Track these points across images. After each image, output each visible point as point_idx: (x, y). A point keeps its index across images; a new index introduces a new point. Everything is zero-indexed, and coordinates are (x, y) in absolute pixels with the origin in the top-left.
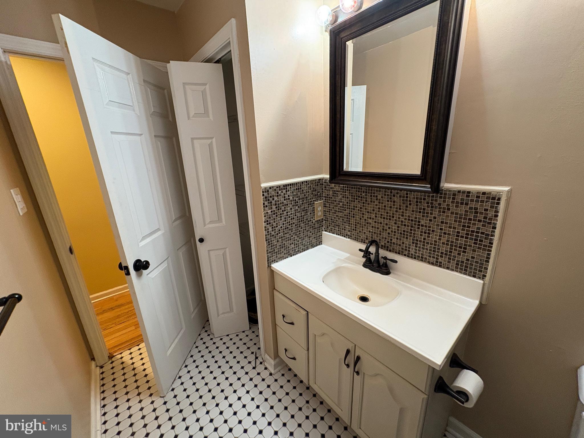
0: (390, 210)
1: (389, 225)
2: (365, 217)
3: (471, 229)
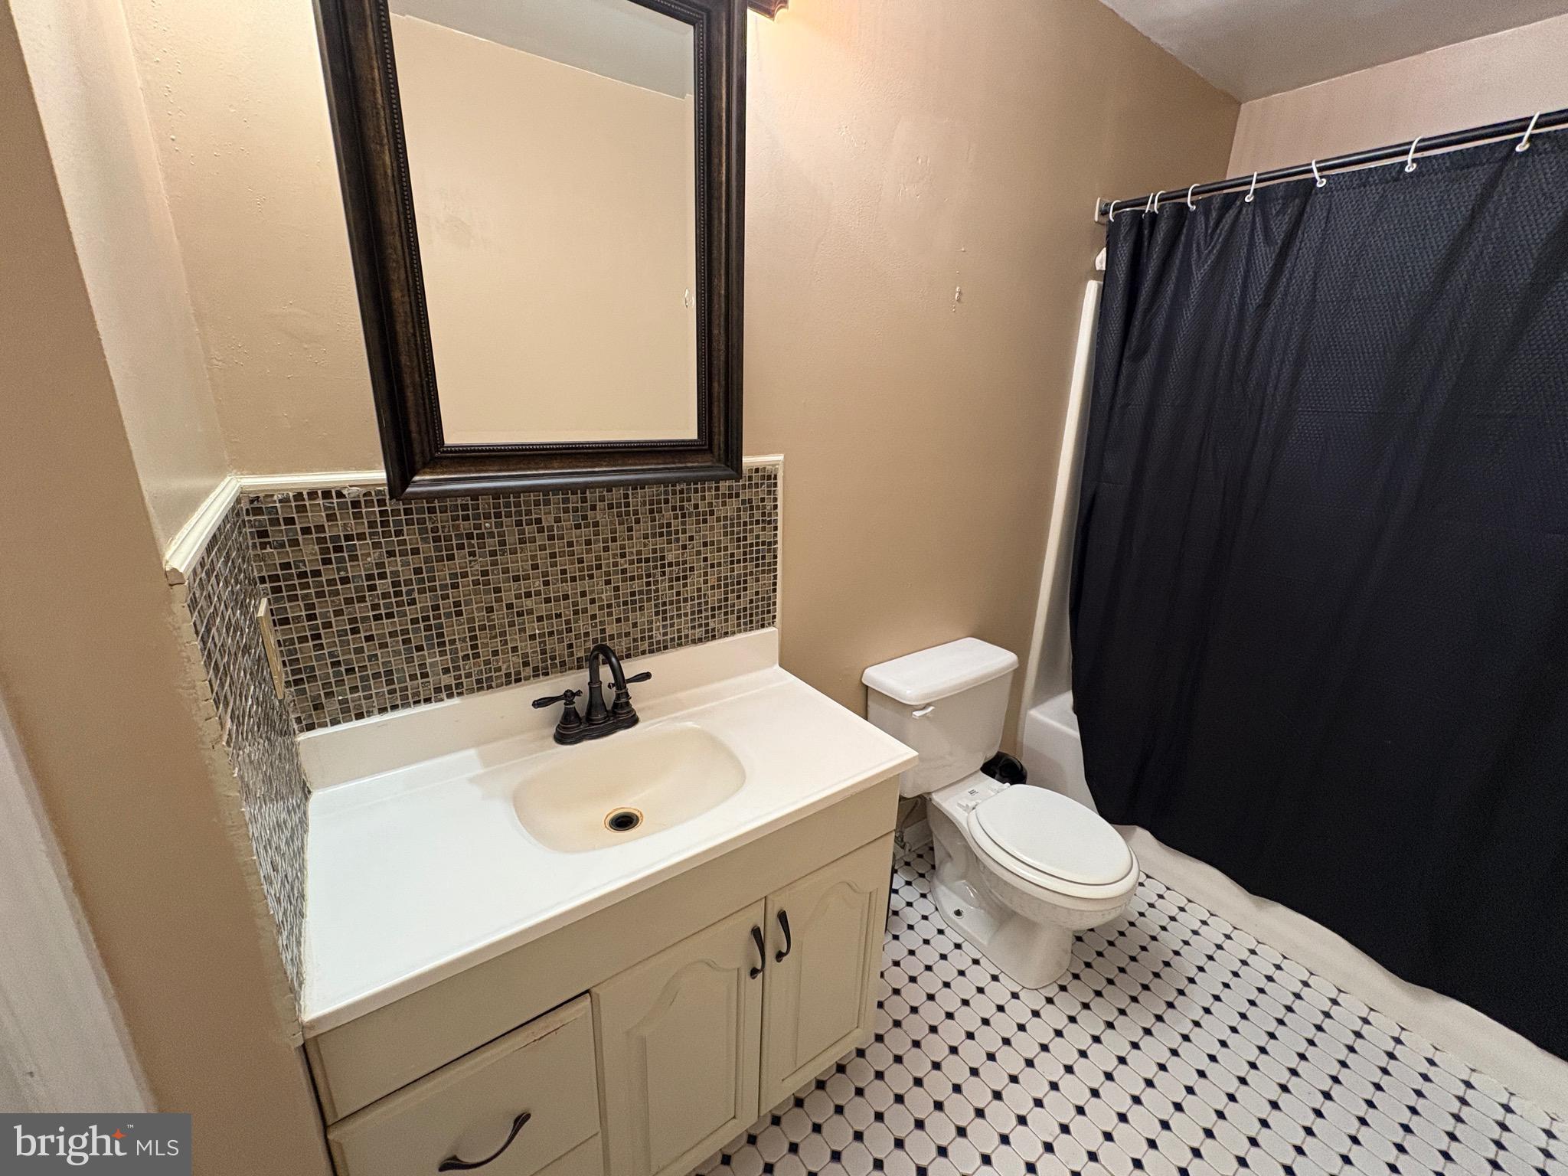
0: (589, 551)
1: (592, 592)
2: (509, 596)
3: (748, 542)
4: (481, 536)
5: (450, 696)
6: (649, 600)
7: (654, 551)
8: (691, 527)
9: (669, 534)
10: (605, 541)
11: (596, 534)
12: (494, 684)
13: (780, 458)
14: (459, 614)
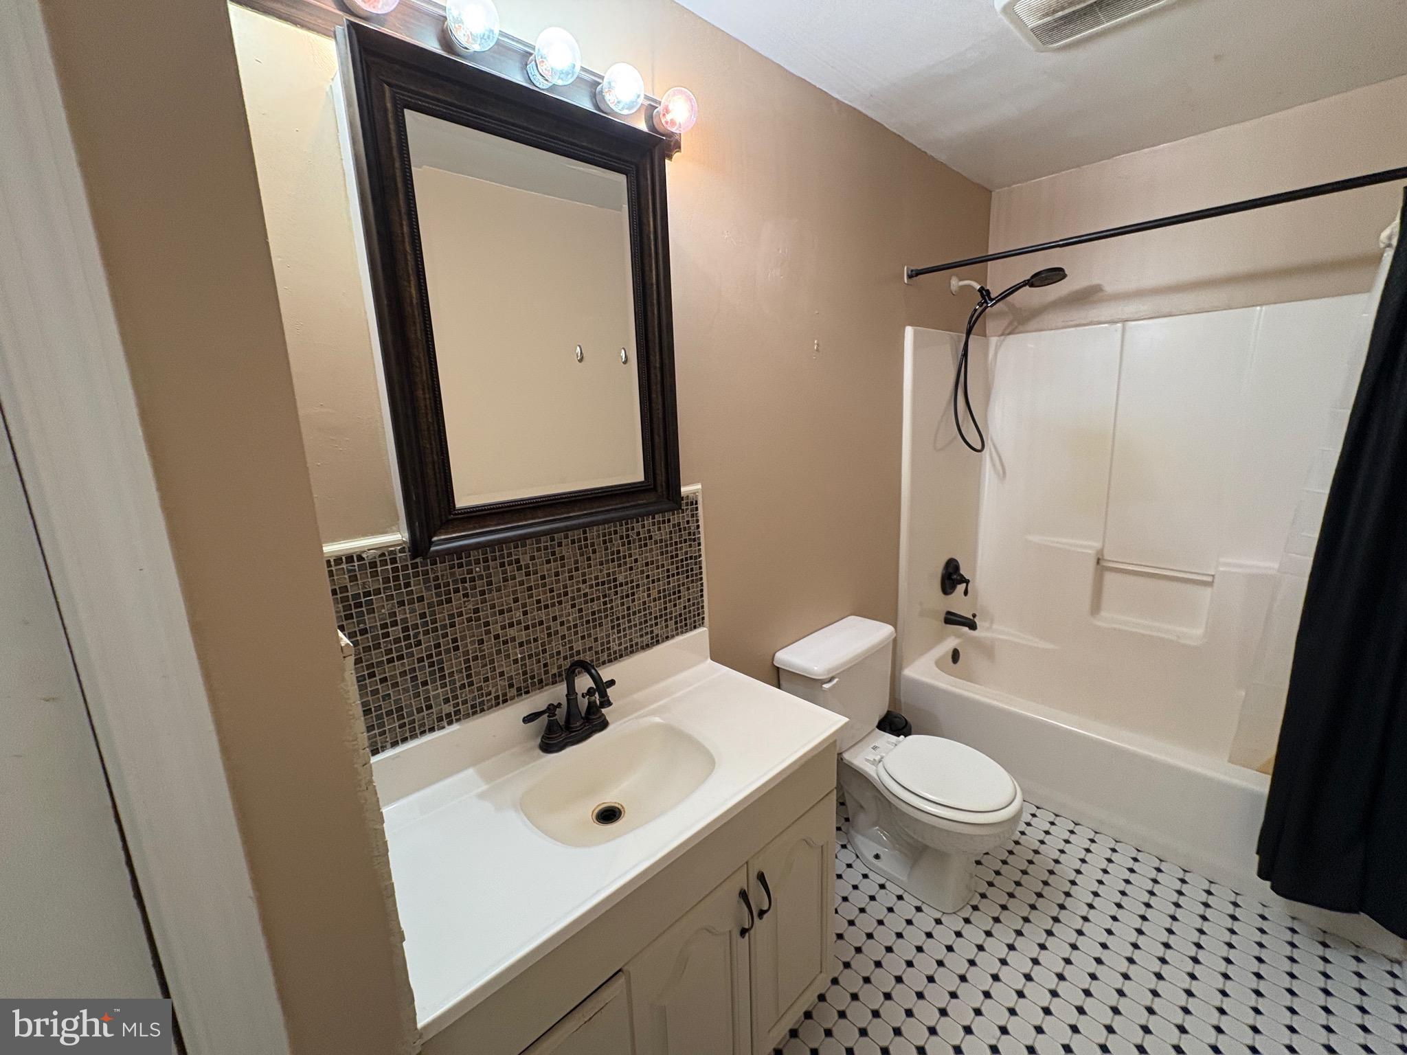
0: (558, 582)
1: (561, 616)
2: (495, 629)
3: (679, 558)
4: (472, 580)
5: (450, 723)
6: (606, 616)
7: (608, 575)
8: (635, 552)
9: (619, 559)
10: (570, 571)
11: (563, 566)
12: (485, 707)
13: (699, 486)
14: (456, 648)
